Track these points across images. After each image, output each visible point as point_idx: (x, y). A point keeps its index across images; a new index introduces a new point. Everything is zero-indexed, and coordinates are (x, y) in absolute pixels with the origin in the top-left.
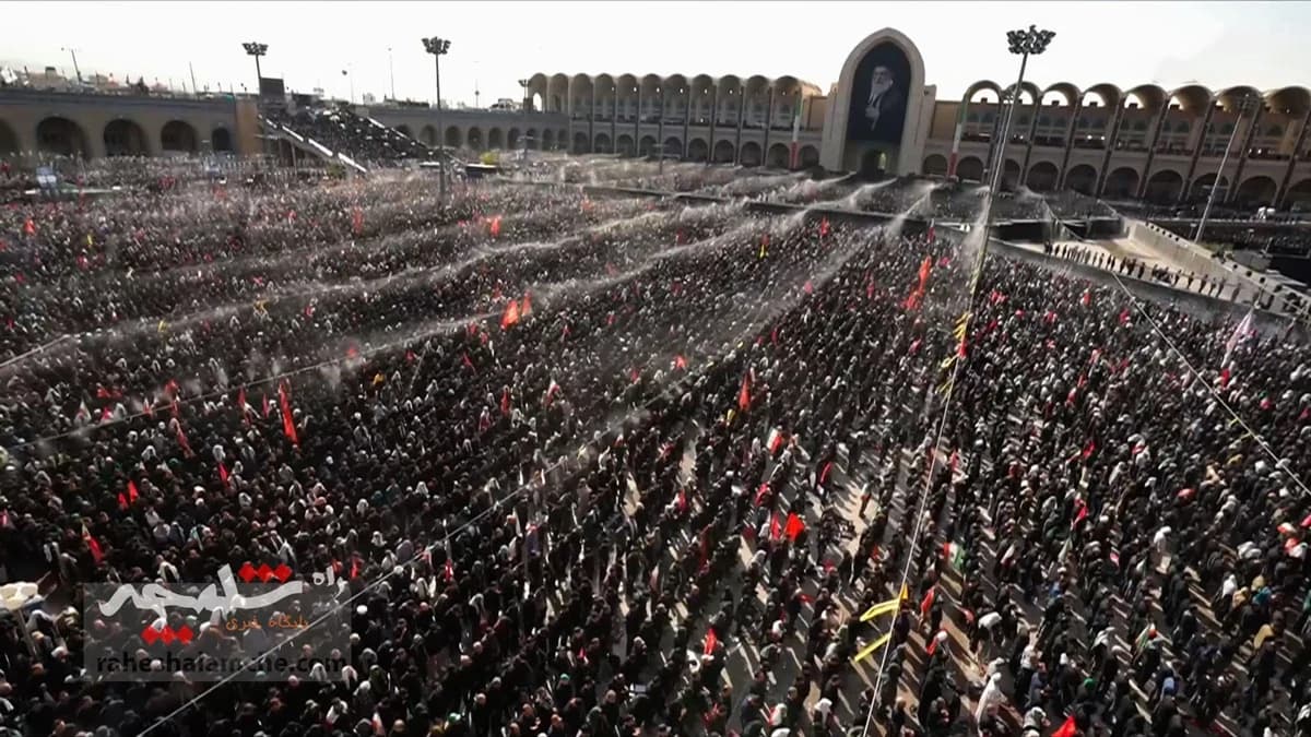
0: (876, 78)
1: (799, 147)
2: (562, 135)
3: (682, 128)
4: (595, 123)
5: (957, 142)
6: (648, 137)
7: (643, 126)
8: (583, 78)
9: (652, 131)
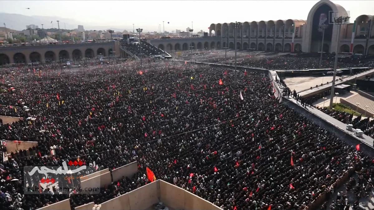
0: (321, 18)
1: (295, 44)
2: (219, 43)
3: (256, 39)
4: (229, 39)
5: (352, 40)
6: (245, 43)
7: (244, 39)
8: (225, 24)
9: (246, 41)
